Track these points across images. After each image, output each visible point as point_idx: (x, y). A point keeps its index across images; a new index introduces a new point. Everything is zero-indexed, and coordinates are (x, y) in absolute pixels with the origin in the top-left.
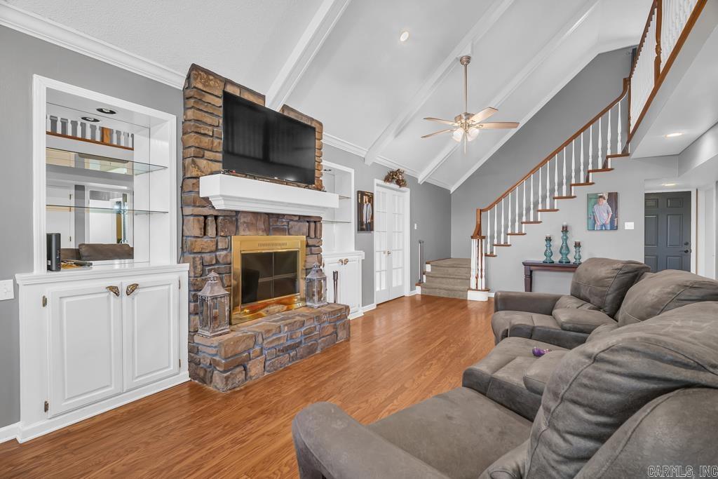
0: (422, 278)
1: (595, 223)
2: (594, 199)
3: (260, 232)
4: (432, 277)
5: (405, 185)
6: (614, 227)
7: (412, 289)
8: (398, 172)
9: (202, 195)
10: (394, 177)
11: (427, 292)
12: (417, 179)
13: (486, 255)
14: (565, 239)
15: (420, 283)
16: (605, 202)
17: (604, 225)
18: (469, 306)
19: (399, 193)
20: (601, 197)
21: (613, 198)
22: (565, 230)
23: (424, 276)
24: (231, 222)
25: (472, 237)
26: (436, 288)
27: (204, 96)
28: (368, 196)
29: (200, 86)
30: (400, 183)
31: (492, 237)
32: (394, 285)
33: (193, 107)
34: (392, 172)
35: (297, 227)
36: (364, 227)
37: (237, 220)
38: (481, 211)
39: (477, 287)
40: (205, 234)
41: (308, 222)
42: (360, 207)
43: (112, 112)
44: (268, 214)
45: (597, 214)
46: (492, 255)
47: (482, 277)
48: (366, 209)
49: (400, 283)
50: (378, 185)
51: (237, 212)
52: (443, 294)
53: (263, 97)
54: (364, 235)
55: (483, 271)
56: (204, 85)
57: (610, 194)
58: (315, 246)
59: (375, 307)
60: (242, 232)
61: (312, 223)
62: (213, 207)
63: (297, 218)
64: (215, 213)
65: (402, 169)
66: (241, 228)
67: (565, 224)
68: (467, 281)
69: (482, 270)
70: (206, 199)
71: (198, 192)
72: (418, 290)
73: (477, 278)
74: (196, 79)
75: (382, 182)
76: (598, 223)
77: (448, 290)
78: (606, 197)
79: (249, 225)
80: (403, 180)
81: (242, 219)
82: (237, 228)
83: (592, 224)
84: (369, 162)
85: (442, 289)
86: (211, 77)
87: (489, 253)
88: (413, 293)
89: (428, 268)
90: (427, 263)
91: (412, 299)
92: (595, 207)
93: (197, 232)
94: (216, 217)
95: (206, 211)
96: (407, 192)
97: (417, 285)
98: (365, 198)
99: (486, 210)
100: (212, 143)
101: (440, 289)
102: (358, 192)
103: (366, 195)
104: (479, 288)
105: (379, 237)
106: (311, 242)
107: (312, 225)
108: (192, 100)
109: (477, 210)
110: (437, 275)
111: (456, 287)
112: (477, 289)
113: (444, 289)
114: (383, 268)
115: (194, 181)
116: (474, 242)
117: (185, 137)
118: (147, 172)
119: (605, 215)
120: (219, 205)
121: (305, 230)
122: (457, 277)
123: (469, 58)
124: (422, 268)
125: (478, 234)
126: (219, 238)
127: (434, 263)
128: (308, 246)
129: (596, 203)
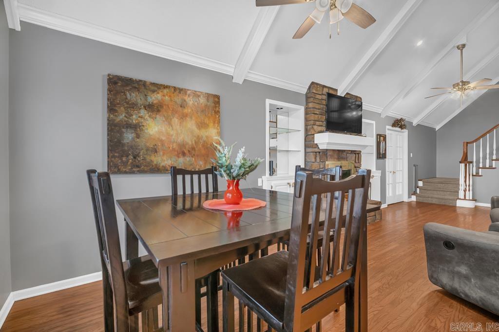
0: (416, 190)
3: (336, 160)
4: (425, 190)
5: (405, 128)
7: (409, 197)
8: (401, 120)
9: (315, 143)
10: (399, 123)
11: (421, 200)
12: (412, 123)
13: (473, 175)
15: (415, 193)
18: (457, 211)
19: (400, 133)
23: (418, 189)
24: (325, 155)
25: (460, 162)
26: (429, 197)
27: (315, 96)
28: (383, 137)
29: (314, 91)
30: (402, 127)
31: (478, 162)
32: (397, 193)
33: (312, 102)
34: (397, 120)
35: (350, 157)
36: (381, 156)
37: (327, 154)
38: (467, 143)
39: (465, 198)
40: (316, 161)
41: (355, 154)
42: (378, 144)
43: (281, 108)
44: (338, 150)
46: (477, 175)
47: (469, 191)
48: (382, 145)
49: (401, 193)
50: (388, 129)
51: (327, 150)
52: (434, 201)
53: (336, 90)
54: (381, 161)
55: (471, 186)
56: (316, 91)
58: (358, 167)
59: (387, 206)
60: (329, 160)
61: (357, 154)
62: (319, 148)
63: (350, 152)
64: (319, 151)
65: (404, 118)
66: (328, 158)
68: (457, 193)
69: (469, 185)
70: (316, 144)
71: (314, 141)
72: (414, 198)
73: (465, 191)
74: (313, 88)
75: (390, 127)
77: (439, 199)
79: (332, 156)
80: (404, 125)
81: (329, 153)
82: (327, 158)
84: (383, 116)
85: (434, 197)
86: (318, 86)
87: (474, 174)
88: (410, 200)
89: (420, 184)
90: (419, 180)
91: (409, 204)
93: (313, 160)
94: (319, 152)
95: (316, 150)
96: (405, 132)
97: (412, 195)
98: (381, 139)
99: (472, 142)
100: (318, 117)
101: (432, 198)
102: (377, 135)
103: (382, 136)
104: (467, 198)
105: (389, 162)
106: (356, 165)
107: (357, 155)
108: (312, 99)
109: (464, 143)
110: (429, 189)
111: (446, 197)
113: (436, 198)
114: (391, 182)
115: (312, 136)
116: (462, 166)
117: (308, 116)
118: (287, 133)
120: (322, 147)
121: (354, 158)
123: (464, 46)
124: (416, 183)
125: (465, 160)
126: (321, 163)
127: (426, 180)
128: (355, 167)
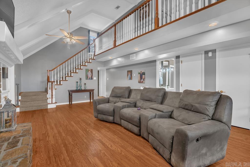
1: (88, 77)
2: (87, 71)
4: (25, 101)
6: (92, 79)
14: (80, 82)
15: (17, 106)
16: (90, 71)
17: (90, 78)
18: (48, 111)
20: (89, 70)
21: (92, 71)
22: (81, 79)
38: (49, 71)
39: (52, 102)
45: (88, 75)
57: (91, 70)
67: (81, 77)
76: (88, 78)
78: (90, 70)
83: (87, 78)
85: (33, 106)
89: (20, 98)
90: (19, 95)
92: (88, 73)
99: (51, 71)
111: (40, 104)
112: (52, 103)
119: (90, 75)
122: (40, 100)
129: (88, 72)
